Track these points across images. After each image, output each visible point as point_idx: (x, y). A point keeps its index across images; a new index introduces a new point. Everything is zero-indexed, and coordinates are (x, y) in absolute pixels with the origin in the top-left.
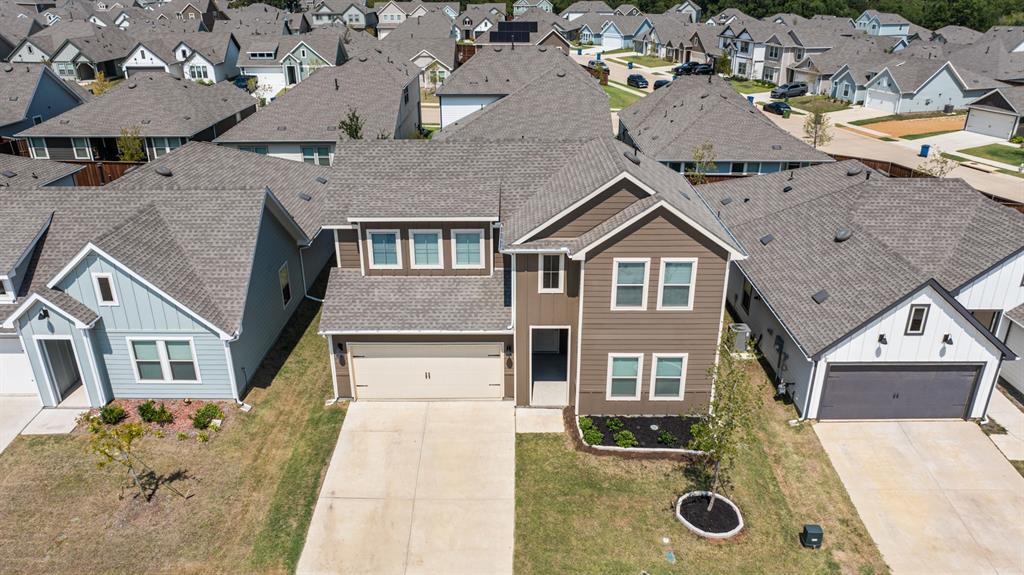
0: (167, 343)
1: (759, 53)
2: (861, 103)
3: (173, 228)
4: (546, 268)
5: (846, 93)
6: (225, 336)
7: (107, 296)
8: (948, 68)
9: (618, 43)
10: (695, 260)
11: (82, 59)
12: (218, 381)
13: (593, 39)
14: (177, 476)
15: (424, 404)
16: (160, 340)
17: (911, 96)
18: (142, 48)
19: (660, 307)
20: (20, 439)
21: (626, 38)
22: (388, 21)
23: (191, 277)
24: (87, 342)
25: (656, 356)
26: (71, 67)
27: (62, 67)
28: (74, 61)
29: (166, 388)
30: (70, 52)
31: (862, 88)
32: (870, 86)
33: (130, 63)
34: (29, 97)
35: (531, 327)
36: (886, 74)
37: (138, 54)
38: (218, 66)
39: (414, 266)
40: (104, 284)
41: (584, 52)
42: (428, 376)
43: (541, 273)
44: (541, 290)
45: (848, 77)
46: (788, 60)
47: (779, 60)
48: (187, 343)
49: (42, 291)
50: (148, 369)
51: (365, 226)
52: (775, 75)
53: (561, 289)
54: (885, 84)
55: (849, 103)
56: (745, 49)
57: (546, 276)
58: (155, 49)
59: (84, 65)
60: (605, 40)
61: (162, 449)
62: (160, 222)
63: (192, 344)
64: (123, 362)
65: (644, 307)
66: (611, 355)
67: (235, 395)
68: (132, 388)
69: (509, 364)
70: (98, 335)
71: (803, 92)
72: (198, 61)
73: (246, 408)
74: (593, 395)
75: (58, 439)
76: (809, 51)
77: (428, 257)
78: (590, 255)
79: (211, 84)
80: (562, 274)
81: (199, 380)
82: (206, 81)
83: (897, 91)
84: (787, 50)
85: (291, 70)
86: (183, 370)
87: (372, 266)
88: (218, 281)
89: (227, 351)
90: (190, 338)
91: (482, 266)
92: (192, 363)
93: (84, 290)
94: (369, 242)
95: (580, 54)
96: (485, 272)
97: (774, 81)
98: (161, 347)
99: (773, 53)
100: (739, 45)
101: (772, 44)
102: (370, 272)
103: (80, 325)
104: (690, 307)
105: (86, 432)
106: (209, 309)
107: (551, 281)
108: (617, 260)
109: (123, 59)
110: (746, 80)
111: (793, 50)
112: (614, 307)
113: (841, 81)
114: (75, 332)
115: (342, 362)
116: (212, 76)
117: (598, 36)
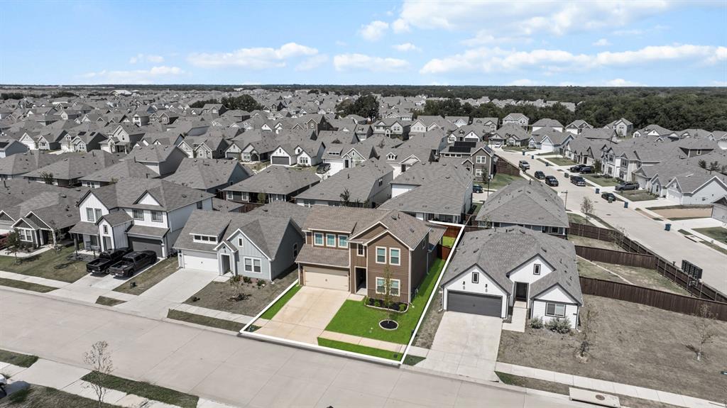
0: (254, 260)
1: (618, 162)
2: (664, 197)
3: (262, 227)
4: (359, 248)
5: (657, 191)
6: (270, 259)
7: (241, 244)
8: (715, 179)
9: (550, 149)
10: (399, 249)
11: (254, 152)
12: (266, 274)
13: (536, 146)
14: (250, 295)
15: (323, 289)
16: (253, 259)
17: (691, 195)
18: (280, 148)
19: (390, 263)
20: (212, 282)
21: (555, 146)
22: (416, 130)
23: (264, 242)
24: (233, 256)
25: (390, 280)
26: (249, 155)
27: (245, 155)
28: (251, 153)
29: (252, 274)
30: (250, 148)
31: (664, 188)
32: (669, 187)
33: (274, 154)
34: (230, 174)
35: (355, 267)
36: (675, 181)
37: (278, 151)
38: (313, 158)
39: (327, 245)
40: (240, 240)
41: (526, 153)
42: (326, 280)
44: (358, 255)
45: (657, 181)
46: (632, 167)
47: (627, 168)
48: (259, 261)
49: (225, 241)
50: (248, 268)
51: (314, 231)
52: (625, 176)
53: (363, 255)
54: (675, 186)
55: (658, 196)
56: (611, 159)
57: (359, 251)
58: (286, 148)
59: (255, 154)
60: (543, 147)
61: (247, 289)
62: (259, 225)
63: (261, 261)
64: (242, 264)
65: (385, 263)
66: (377, 278)
67: (271, 279)
68: (243, 272)
69: (349, 279)
70: (236, 254)
71: (637, 188)
72: (304, 155)
73: (273, 283)
74: (371, 291)
75: (222, 283)
76: (644, 163)
77: (332, 243)
78: (369, 244)
79: (309, 166)
80: (364, 250)
81: (261, 273)
82: (307, 164)
83: (680, 192)
84: (632, 162)
85: (347, 161)
86: (257, 269)
87: (315, 244)
88: (271, 244)
89: (270, 264)
90: (260, 259)
91: (347, 247)
92: (260, 267)
93: (235, 242)
94: (315, 237)
95: (524, 154)
96: (348, 249)
97: (624, 179)
98: (252, 261)
99: (624, 164)
100: (609, 156)
101: (623, 158)
102: (314, 246)
103: (233, 251)
104: (399, 264)
105: (229, 283)
106: (267, 252)
107: (361, 252)
108: (377, 247)
109: (272, 152)
110: (612, 177)
111: (636, 162)
112: (377, 262)
113: (655, 183)
114: (230, 253)
115: (302, 272)
116: (309, 163)
117: (539, 144)
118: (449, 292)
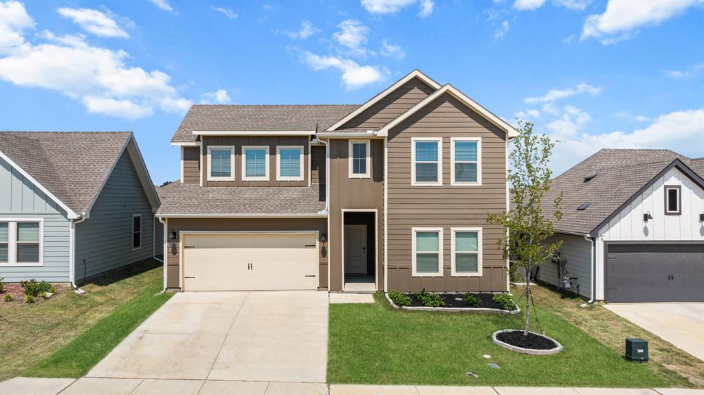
0: (20, 225)
6: (72, 215)
10: (479, 140)
16: (13, 221)
19: (453, 182)
25: (453, 230)
29: (7, 270)
35: (343, 210)
39: (244, 178)
42: (250, 267)
43: (351, 159)
44: (351, 175)
48: (36, 225)
53: (368, 174)
57: (355, 162)
63: (41, 225)
65: (440, 183)
66: (414, 230)
67: (72, 279)
69: (323, 252)
73: (80, 291)
74: (400, 270)
78: (393, 133)
80: (368, 160)
81: (41, 263)
86: (28, 252)
87: (210, 178)
89: (72, 232)
90: (40, 219)
91: (301, 178)
92: (37, 246)
94: (209, 156)
98: (12, 228)
102: (207, 184)
104: (479, 182)
107: (359, 166)
108: (414, 140)
112: (414, 183)
115: (174, 251)
118: (611, 247)
